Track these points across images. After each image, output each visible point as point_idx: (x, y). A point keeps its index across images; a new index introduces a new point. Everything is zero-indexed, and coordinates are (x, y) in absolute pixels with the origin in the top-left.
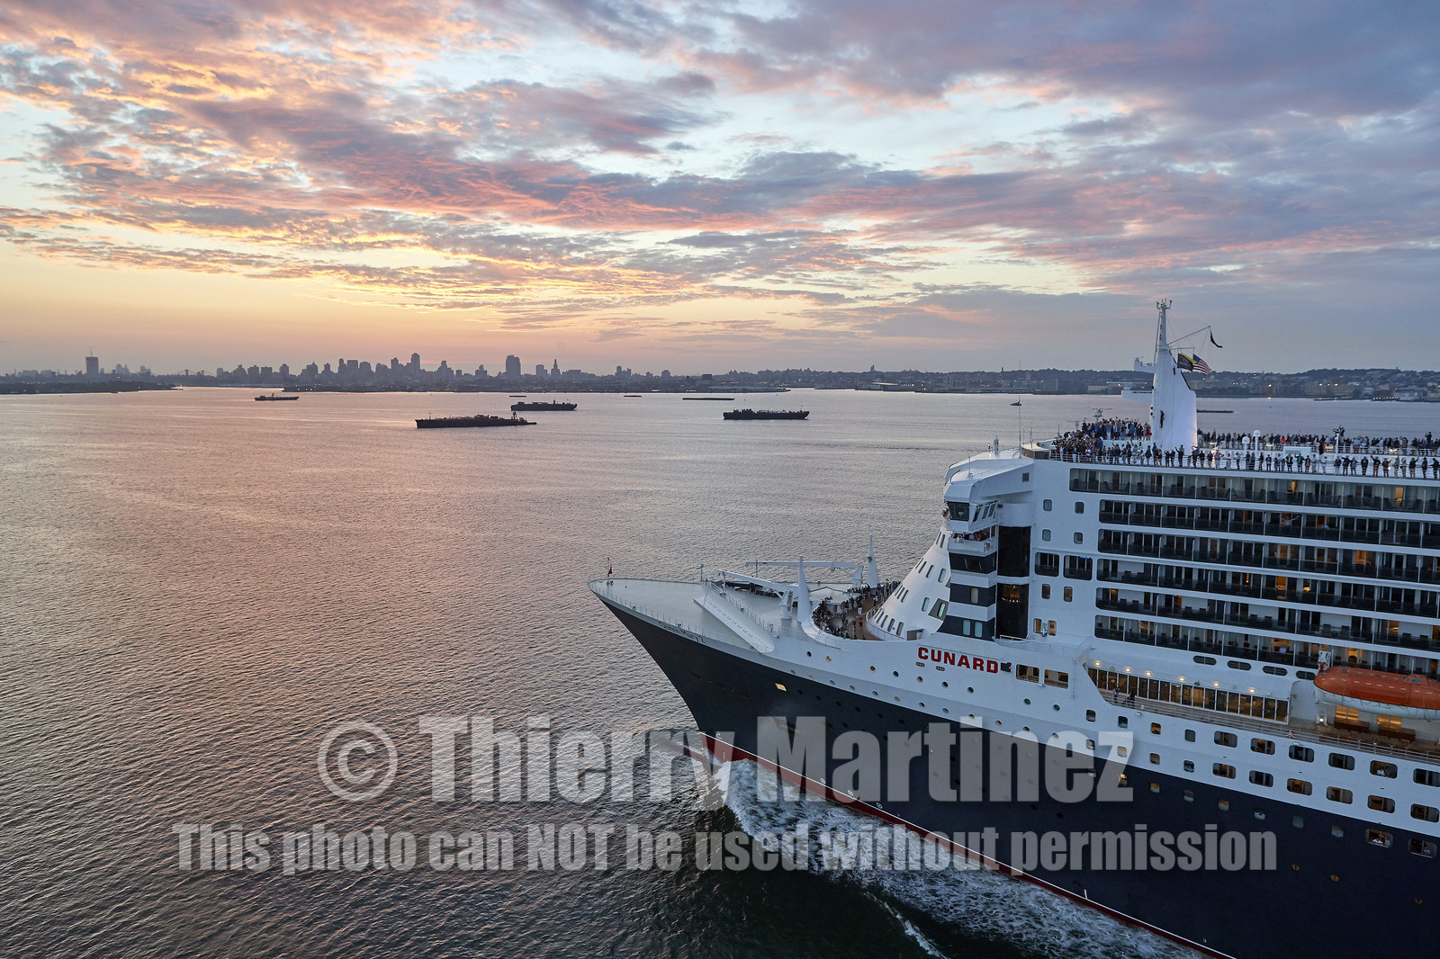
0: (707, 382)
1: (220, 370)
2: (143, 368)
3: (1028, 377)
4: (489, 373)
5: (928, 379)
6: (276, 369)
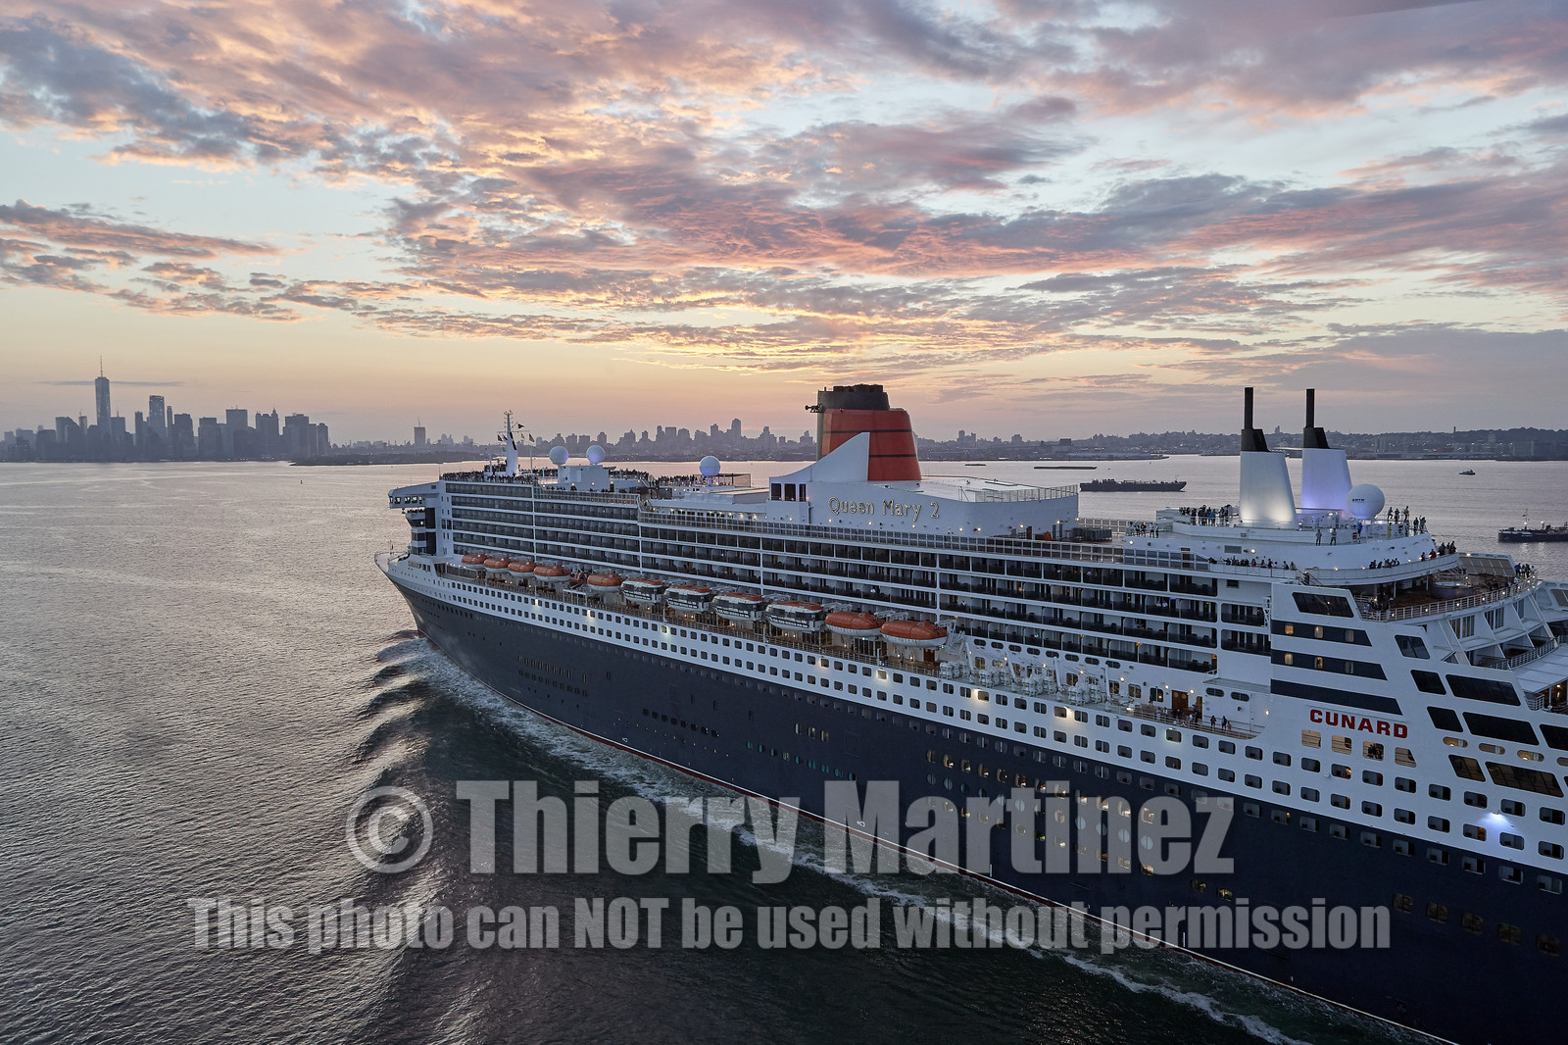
0: (1065, 448)
2: (466, 438)
3: (1492, 439)
6: (594, 438)
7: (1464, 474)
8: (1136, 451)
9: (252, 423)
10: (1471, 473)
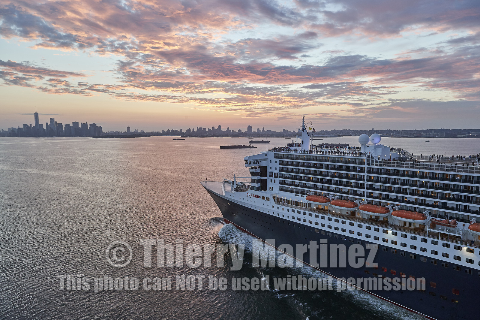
0: (314, 134)
1: (163, 131)
2: (142, 130)
3: (433, 132)
4: (242, 131)
5: (394, 133)
6: (179, 131)
7: (426, 142)
8: (334, 135)
9: (80, 126)
10: (428, 142)
